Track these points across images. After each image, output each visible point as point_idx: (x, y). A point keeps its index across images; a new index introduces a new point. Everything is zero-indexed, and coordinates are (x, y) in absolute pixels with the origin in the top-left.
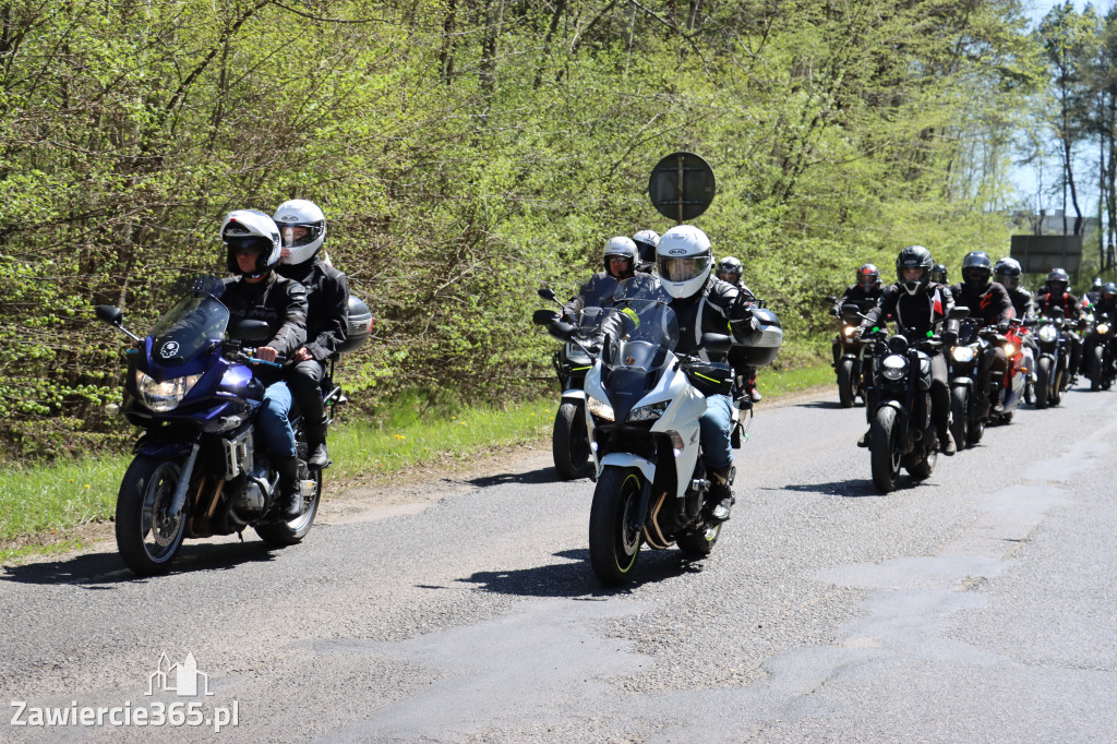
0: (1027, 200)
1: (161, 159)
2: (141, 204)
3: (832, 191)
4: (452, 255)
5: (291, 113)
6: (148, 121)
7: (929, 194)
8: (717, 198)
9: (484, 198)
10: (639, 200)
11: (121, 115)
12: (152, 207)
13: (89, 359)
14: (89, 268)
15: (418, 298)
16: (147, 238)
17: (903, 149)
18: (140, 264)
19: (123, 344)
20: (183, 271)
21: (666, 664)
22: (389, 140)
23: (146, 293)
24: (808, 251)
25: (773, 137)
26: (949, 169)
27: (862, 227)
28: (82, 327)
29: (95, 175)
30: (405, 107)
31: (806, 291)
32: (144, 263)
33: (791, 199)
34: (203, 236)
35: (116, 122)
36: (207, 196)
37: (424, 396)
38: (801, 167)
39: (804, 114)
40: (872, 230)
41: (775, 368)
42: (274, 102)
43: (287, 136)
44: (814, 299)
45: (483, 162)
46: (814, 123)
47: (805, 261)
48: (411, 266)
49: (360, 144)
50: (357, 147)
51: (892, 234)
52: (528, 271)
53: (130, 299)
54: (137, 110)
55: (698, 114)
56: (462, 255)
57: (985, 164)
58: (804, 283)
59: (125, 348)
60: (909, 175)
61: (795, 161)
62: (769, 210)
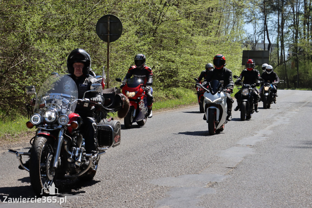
0: (250, 37)
3: (172, 32)
7: (211, 34)
8: (126, 34)
10: (93, 33)
24: (163, 55)
26: (219, 25)
27: (185, 46)
31: (162, 71)
33: (156, 35)
38: (160, 22)
40: (188, 48)
44: (165, 74)
46: (165, 4)
47: (161, 59)
51: (196, 49)
52: (47, 61)
57: (234, 22)
58: (161, 68)
60: (202, 26)
61: (157, 20)
62: (147, 39)
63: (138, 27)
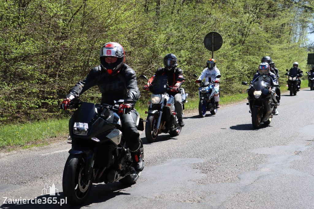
0: (312, 43)
1: (67, 36)
2: (62, 49)
3: (256, 42)
4: (148, 62)
5: (103, 23)
6: (64, 26)
7: (284, 42)
8: (223, 44)
9: (157, 46)
10: (201, 46)
11: (56, 24)
12: (65, 50)
13: (48, 93)
14: (48, 67)
15: (139, 74)
16: (64, 58)
17: (276, 30)
18: (62, 66)
19: (58, 88)
20: (74, 68)
21: (210, 176)
22: (131, 30)
23: (63, 74)
24: (249, 59)
25: (239, 27)
26: (290, 35)
27: (265, 52)
28: (47, 83)
29: (49, 41)
30: (135, 20)
31: (249, 71)
32: (63, 65)
33: (244, 44)
34: (79, 58)
35: (55, 26)
36: (80, 46)
37: (141, 102)
38: (247, 35)
39: (248, 20)
40: (267, 53)
41: (241, 93)
42: (98, 20)
43: (102, 29)
44: (251, 72)
45: (157, 36)
46: (251, 23)
47: (248, 62)
48: (137, 65)
49: (122, 31)
50: (122, 32)
53: (59, 76)
54: (61, 23)
55: (217, 20)
56: (151, 62)
57: (300, 33)
58: (248, 68)
59: (58, 89)
60: (278, 37)
61: (245, 34)
62: (238, 48)
63: (232, 39)
